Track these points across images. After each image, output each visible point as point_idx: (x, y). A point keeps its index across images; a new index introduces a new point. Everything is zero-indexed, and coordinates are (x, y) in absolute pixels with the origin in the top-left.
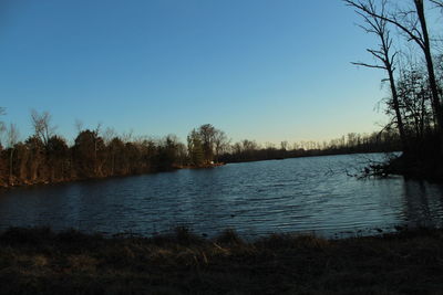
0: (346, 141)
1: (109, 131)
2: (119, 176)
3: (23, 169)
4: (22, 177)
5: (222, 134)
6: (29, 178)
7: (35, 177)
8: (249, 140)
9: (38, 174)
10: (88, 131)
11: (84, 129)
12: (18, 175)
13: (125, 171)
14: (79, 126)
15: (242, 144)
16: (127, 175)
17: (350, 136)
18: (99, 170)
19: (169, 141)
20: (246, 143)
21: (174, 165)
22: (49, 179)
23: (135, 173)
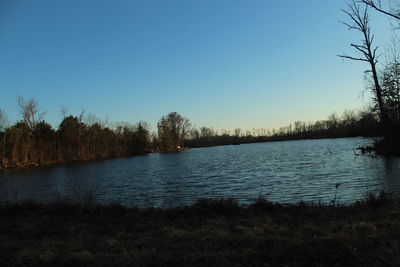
0: (293, 129)
1: (90, 117)
2: (99, 159)
3: (15, 152)
4: (14, 159)
5: (187, 121)
6: (20, 160)
7: (26, 160)
8: (207, 127)
9: (29, 157)
10: (71, 117)
11: (68, 115)
12: (11, 158)
13: (104, 155)
14: (64, 112)
15: (200, 132)
16: (107, 158)
17: (296, 124)
18: (83, 154)
19: (140, 127)
20: (204, 130)
21: (146, 149)
22: (39, 162)
23: (112, 156)
